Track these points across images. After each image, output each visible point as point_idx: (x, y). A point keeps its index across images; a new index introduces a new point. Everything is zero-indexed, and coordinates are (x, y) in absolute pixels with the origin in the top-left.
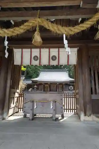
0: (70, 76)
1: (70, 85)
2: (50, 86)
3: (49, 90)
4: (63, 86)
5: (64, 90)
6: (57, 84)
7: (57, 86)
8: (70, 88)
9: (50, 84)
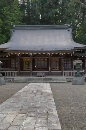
0: (75, 40)
1: (75, 58)
2: (34, 60)
3: (32, 69)
4: (60, 59)
5: (62, 68)
6: (48, 56)
7: (48, 59)
8: (75, 65)
9: (34, 56)
